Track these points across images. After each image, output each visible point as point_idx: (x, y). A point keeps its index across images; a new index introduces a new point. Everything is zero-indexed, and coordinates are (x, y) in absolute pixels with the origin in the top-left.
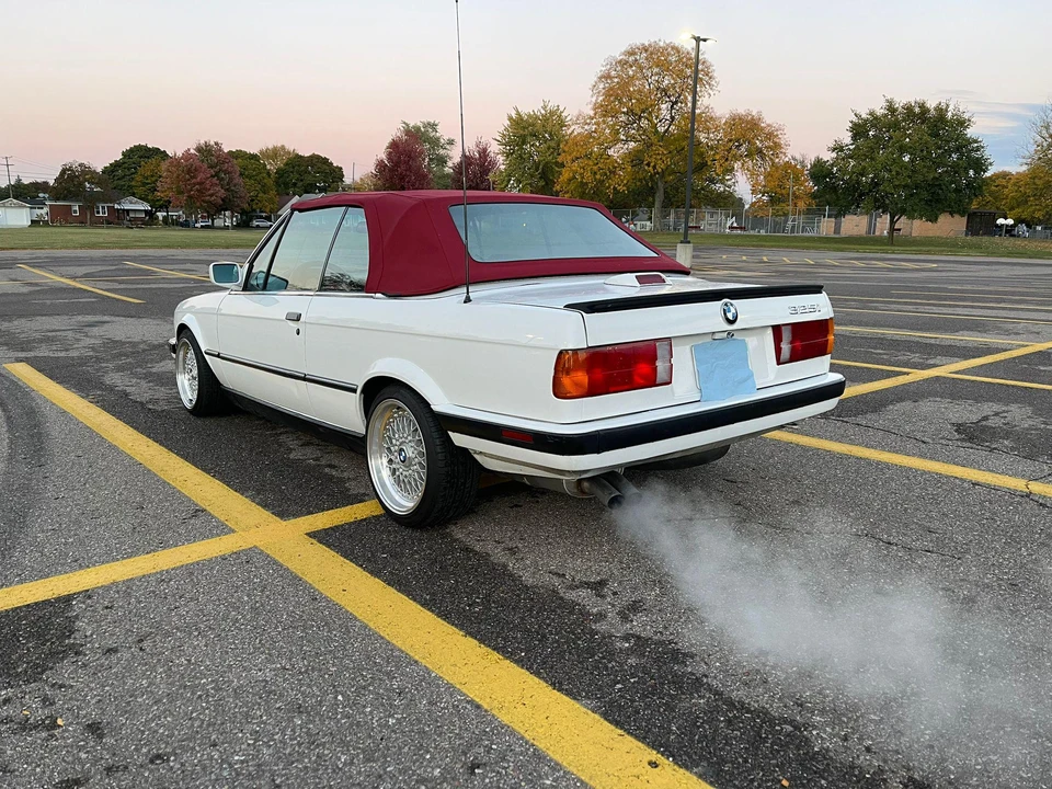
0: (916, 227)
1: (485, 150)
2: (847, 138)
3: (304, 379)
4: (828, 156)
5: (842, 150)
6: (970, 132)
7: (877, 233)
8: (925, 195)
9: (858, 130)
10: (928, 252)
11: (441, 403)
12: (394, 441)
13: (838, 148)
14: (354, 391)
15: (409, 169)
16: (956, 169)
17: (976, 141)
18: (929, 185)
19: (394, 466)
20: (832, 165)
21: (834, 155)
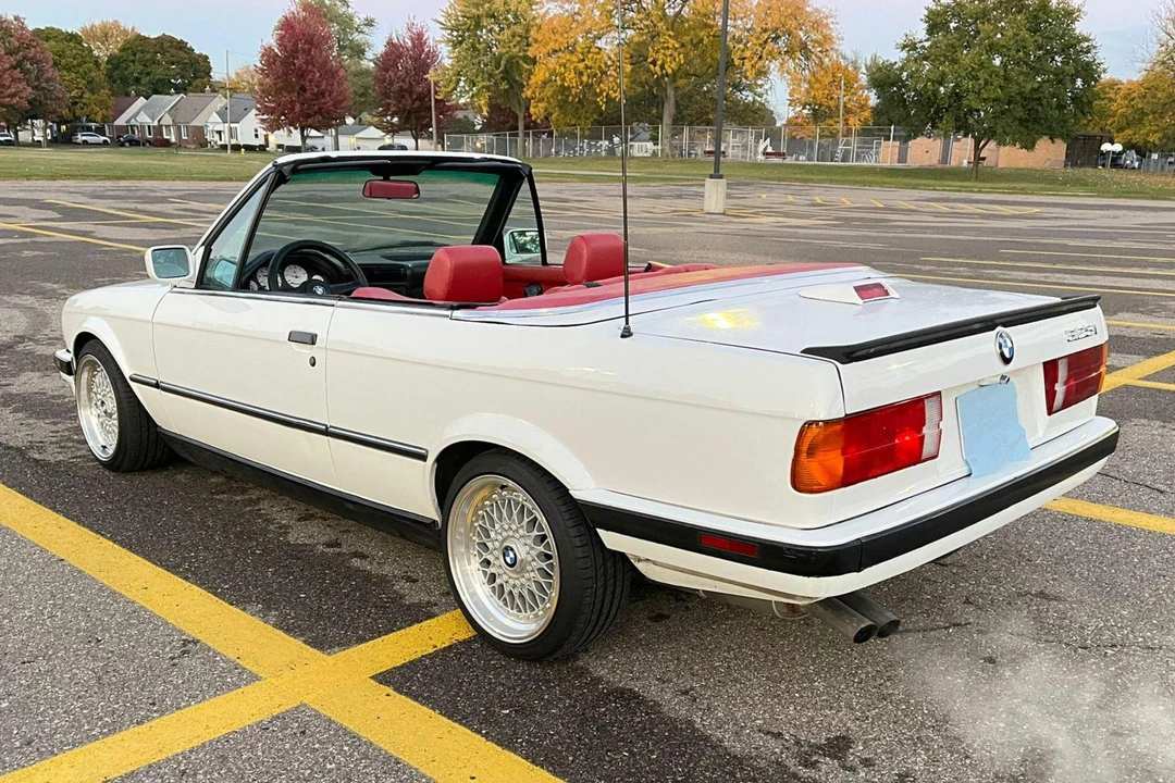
0: (1004, 155)
1: (420, 36)
2: (920, 32)
3: (326, 432)
4: (897, 57)
5: (915, 48)
6: (1080, 28)
7: (954, 163)
8: (1020, 112)
9: (935, 23)
10: (1023, 191)
11: (585, 487)
12: (492, 534)
13: (910, 46)
14: (423, 458)
15: (310, 62)
16: (1060, 78)
17: (1087, 40)
18: (1025, 99)
19: (492, 570)
20: (902, 69)
21: (904, 54)
